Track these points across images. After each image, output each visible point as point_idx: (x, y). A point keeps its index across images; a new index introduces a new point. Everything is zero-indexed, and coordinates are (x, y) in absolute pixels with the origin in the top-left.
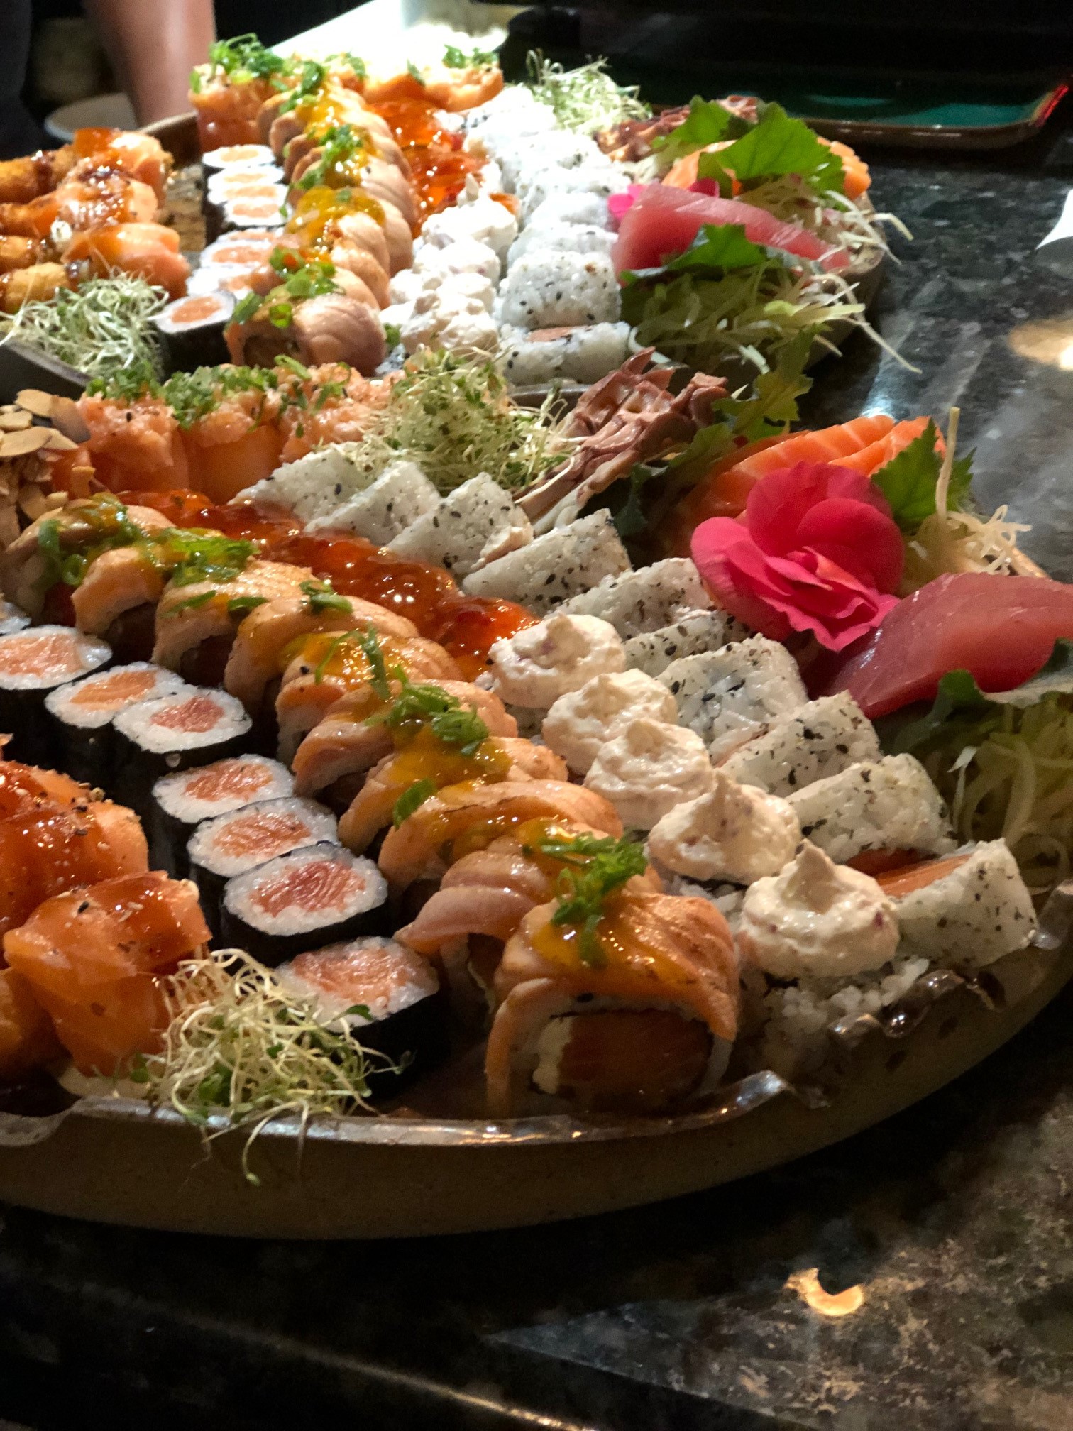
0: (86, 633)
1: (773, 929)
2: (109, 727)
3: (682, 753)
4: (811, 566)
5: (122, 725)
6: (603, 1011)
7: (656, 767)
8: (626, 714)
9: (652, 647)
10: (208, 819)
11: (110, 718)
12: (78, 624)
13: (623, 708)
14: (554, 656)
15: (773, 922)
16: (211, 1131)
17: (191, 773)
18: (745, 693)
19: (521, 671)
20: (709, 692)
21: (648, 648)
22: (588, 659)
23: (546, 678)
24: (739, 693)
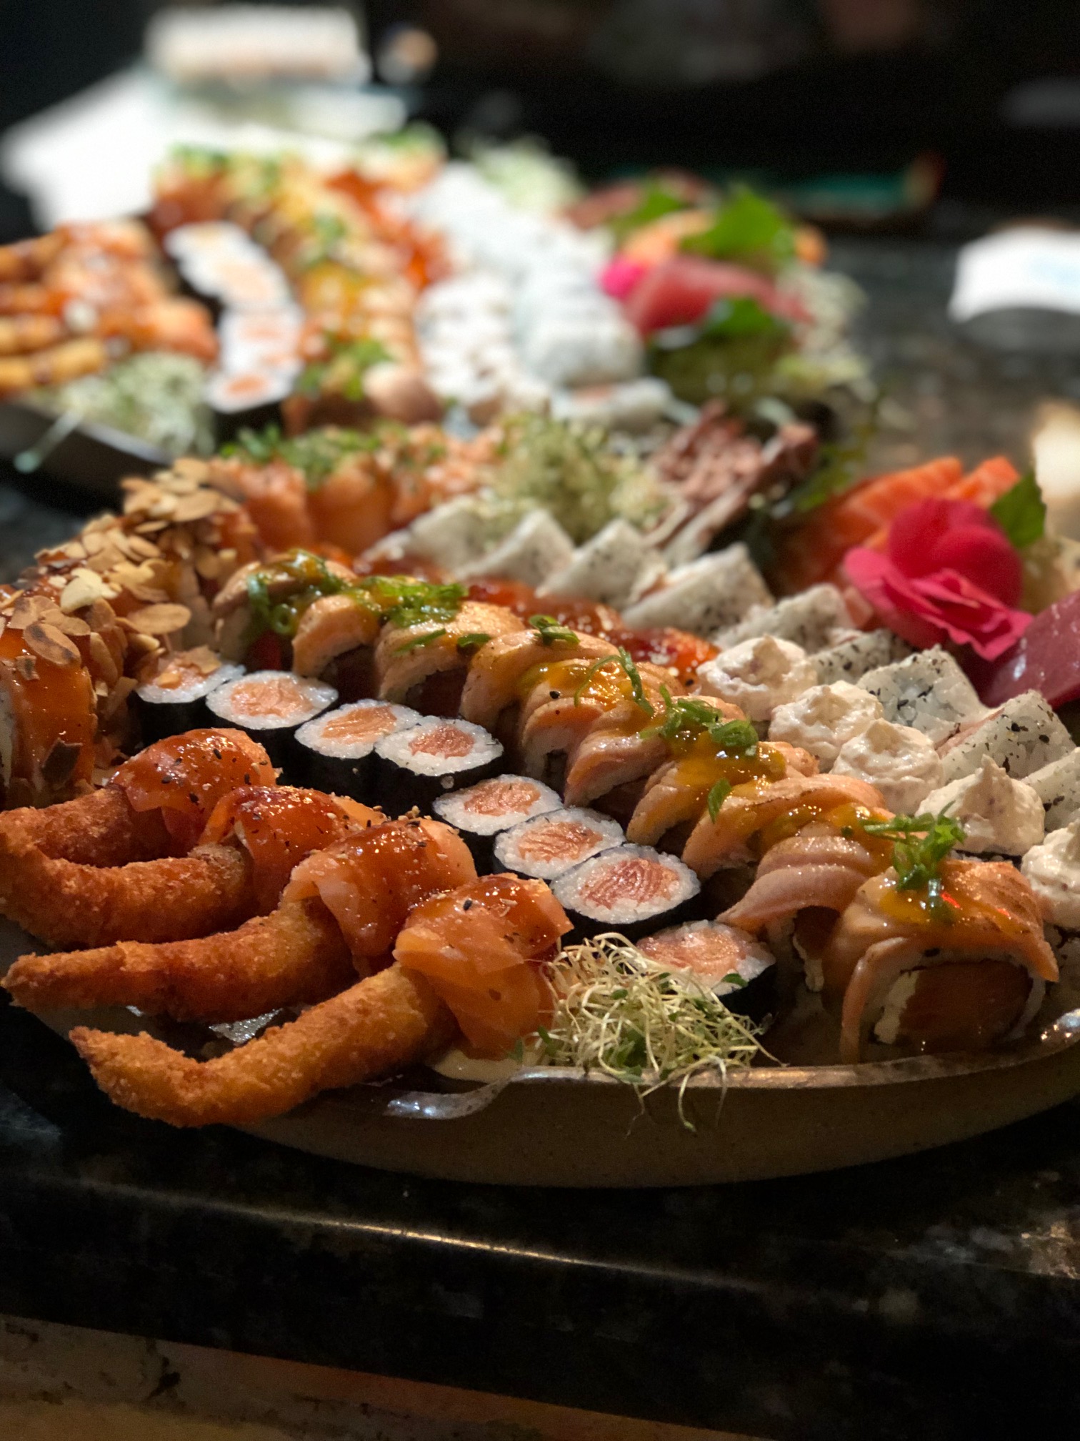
0: (305, 677)
1: (1065, 887)
2: (373, 756)
3: (917, 748)
4: (953, 586)
5: (385, 752)
6: (947, 963)
7: (897, 761)
8: (849, 720)
9: (831, 664)
10: (502, 831)
11: (372, 749)
12: (295, 668)
13: (845, 714)
14: (762, 673)
15: (1064, 881)
16: (643, 1089)
17: (463, 793)
18: (934, 696)
19: (734, 688)
20: (902, 698)
21: (826, 665)
22: (791, 675)
23: (758, 693)
24: (929, 697)
